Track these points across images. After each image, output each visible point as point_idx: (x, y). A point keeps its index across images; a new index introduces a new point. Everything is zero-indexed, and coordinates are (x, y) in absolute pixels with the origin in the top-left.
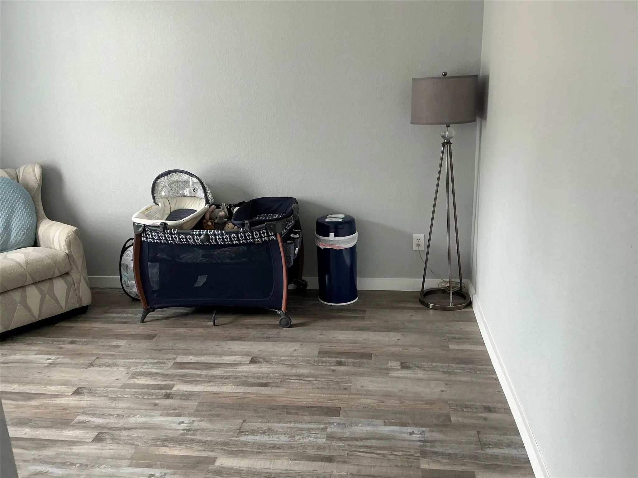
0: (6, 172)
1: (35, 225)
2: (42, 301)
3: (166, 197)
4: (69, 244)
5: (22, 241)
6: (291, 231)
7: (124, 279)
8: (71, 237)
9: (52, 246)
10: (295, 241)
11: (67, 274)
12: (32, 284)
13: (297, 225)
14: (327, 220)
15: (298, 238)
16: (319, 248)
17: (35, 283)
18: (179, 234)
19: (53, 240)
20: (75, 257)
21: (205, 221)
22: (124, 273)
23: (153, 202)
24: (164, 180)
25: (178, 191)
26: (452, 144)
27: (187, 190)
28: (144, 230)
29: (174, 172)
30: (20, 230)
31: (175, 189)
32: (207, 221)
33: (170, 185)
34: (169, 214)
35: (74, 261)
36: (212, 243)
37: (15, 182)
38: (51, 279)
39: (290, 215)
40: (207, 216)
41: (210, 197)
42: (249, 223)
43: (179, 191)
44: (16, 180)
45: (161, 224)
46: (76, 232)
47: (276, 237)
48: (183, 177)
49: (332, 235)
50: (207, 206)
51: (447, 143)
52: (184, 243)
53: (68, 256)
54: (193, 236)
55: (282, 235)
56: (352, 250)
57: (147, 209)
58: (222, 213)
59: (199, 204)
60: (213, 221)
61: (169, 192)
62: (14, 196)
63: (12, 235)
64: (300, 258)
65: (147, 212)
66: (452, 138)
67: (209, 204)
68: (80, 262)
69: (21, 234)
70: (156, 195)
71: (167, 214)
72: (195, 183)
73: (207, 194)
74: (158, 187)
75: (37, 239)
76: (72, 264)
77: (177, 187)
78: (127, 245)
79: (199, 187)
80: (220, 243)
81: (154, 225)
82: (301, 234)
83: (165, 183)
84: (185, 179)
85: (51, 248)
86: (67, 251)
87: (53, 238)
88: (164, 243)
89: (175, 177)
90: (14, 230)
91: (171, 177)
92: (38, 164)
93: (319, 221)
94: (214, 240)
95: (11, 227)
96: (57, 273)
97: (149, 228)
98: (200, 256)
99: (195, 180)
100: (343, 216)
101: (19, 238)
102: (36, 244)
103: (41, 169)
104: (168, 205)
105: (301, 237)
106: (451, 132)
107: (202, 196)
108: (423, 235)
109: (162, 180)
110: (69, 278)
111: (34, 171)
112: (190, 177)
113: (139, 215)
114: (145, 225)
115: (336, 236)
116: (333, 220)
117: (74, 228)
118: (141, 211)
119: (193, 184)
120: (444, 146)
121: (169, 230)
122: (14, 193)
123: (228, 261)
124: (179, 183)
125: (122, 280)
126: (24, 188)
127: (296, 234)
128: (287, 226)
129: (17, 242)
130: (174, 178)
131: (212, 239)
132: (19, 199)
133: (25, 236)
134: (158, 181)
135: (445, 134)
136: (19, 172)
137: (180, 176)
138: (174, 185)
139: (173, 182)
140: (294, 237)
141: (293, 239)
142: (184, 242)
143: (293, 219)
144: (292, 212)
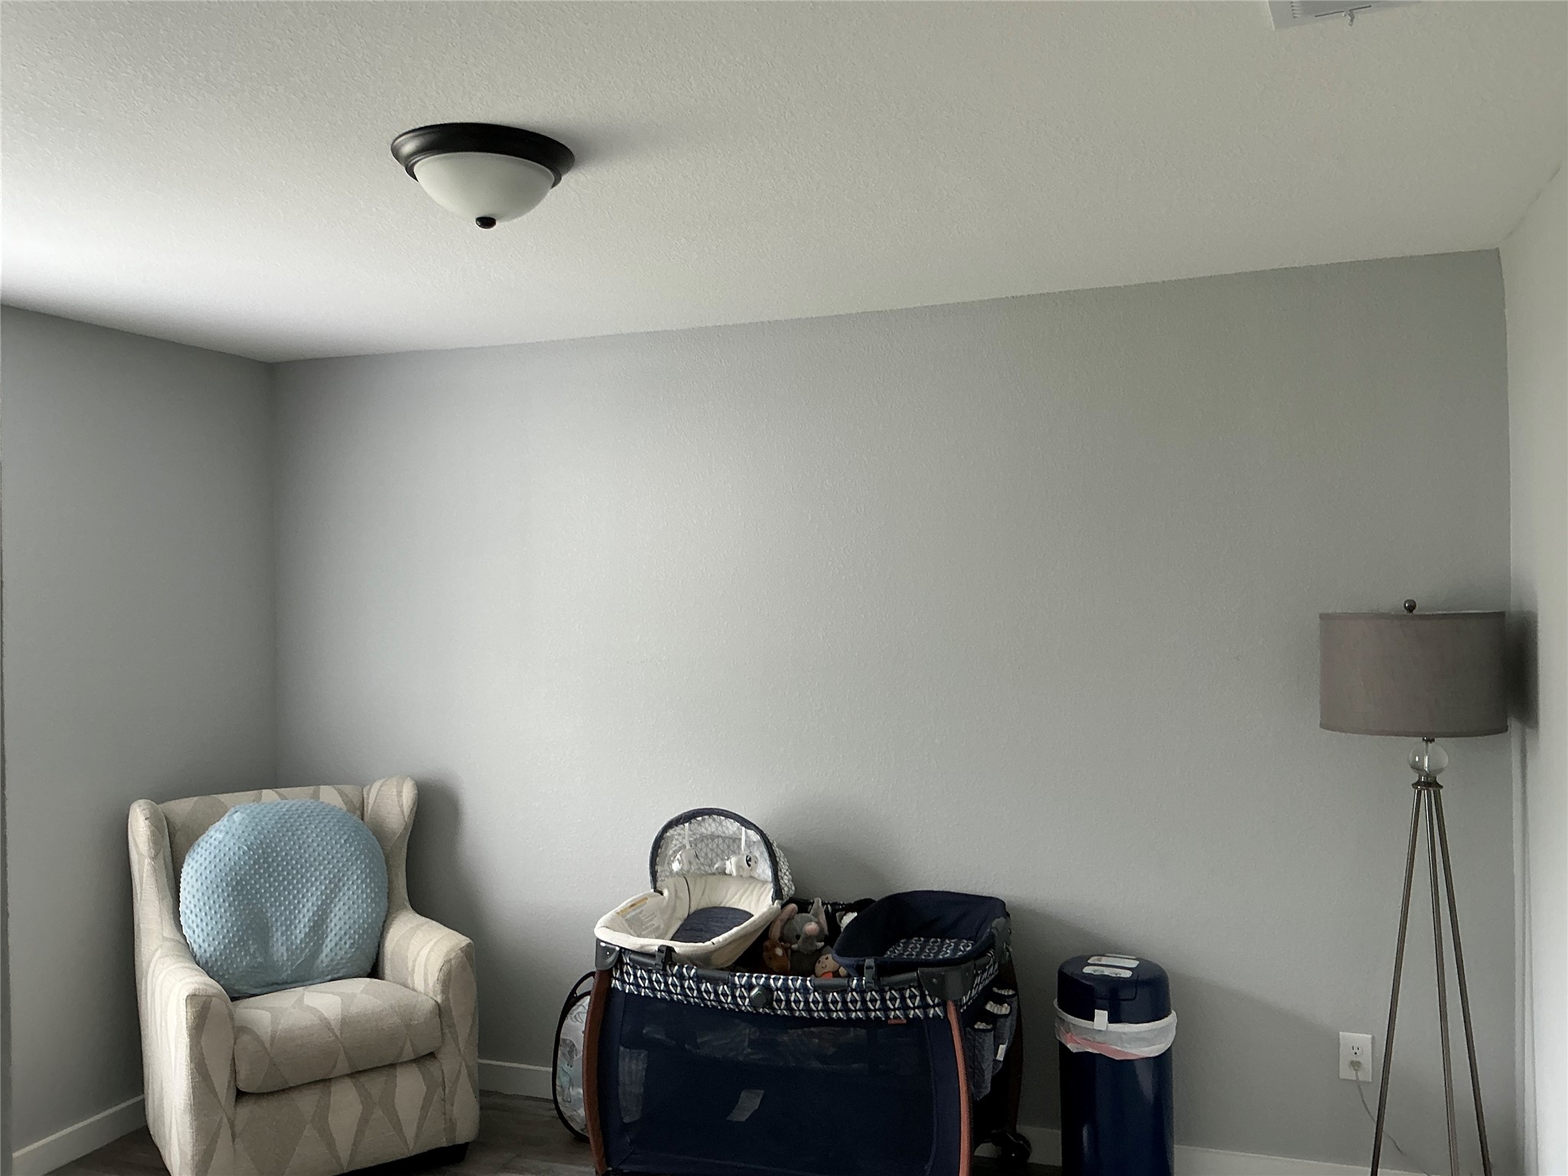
0: (341, 793)
1: (381, 925)
2: (364, 1121)
3: (683, 875)
4: (448, 980)
5: (344, 961)
6: (987, 995)
7: (562, 1080)
8: (453, 962)
9: (409, 981)
10: (998, 1024)
11: (432, 1055)
12: (348, 1075)
13: (1006, 977)
14: (1087, 970)
15: (1005, 1016)
16: (1063, 1048)
17: (355, 1074)
18: (698, 979)
19: (414, 966)
20: (454, 1013)
21: (767, 943)
22: (562, 1063)
23: (650, 885)
24: (682, 832)
25: (711, 860)
26: (1441, 787)
27: (733, 859)
28: (619, 963)
29: (707, 814)
30: (345, 934)
31: (706, 854)
32: (775, 947)
33: (696, 845)
34: (686, 920)
35: (452, 1026)
36: (779, 1012)
37: (356, 818)
38: (393, 1066)
39: (987, 950)
40: (776, 933)
41: (786, 880)
42: (876, 965)
43: (715, 860)
44: (358, 813)
45: (659, 950)
46: (467, 952)
47: (945, 1012)
48: (728, 828)
49: (1101, 1016)
50: (777, 903)
51: (1429, 784)
52: (709, 1003)
53: (441, 1011)
54: (733, 987)
55: (962, 1006)
56: (1161, 1064)
57: (632, 906)
58: (811, 927)
59: (760, 897)
60: (788, 945)
61: (690, 863)
62: (346, 851)
63: (327, 946)
64: (1011, 1071)
65: (633, 913)
66: (1441, 770)
67: (782, 899)
68: (464, 1028)
69: (345, 943)
70: (659, 868)
71: (680, 919)
72: (754, 842)
73: (779, 873)
74: (666, 848)
75: (381, 959)
76: (447, 1031)
77: (712, 850)
78: (579, 992)
79: (760, 854)
80: (797, 1014)
81: (643, 950)
82: (1015, 1005)
83: (684, 838)
84: (731, 833)
85: (405, 986)
86: (439, 999)
87: (415, 961)
88: (663, 999)
89: (709, 826)
90: (334, 932)
91: (699, 824)
92: (412, 779)
93: (1068, 971)
94: (784, 1003)
95: (327, 927)
96: (408, 1053)
97: (632, 956)
98: (746, 1044)
99: (755, 836)
100: (1134, 964)
101: (339, 952)
102: (375, 971)
103: (416, 792)
104: (684, 895)
105: (1015, 1012)
106: (1439, 756)
107: (768, 876)
108: (1370, 1036)
109: (679, 831)
110: (433, 1067)
111: (400, 794)
112: (743, 828)
113: (613, 920)
114: (621, 948)
115: (1112, 1020)
116: (1106, 973)
117: (463, 941)
118: (618, 909)
119: (749, 844)
120: (1419, 793)
121: (676, 967)
122: (348, 845)
123: (816, 1064)
124: (716, 840)
125: (557, 1083)
126: (370, 833)
127: (1001, 1004)
128: (978, 980)
129: (335, 963)
130: (706, 829)
131: (779, 1001)
132: (357, 859)
133: (353, 950)
134: (668, 834)
135: (1422, 760)
136: (368, 795)
137: (720, 823)
138: (704, 845)
139: (703, 838)
140: (995, 1012)
141: (992, 1018)
142: (710, 1000)
143: (994, 963)
144: (991, 943)
